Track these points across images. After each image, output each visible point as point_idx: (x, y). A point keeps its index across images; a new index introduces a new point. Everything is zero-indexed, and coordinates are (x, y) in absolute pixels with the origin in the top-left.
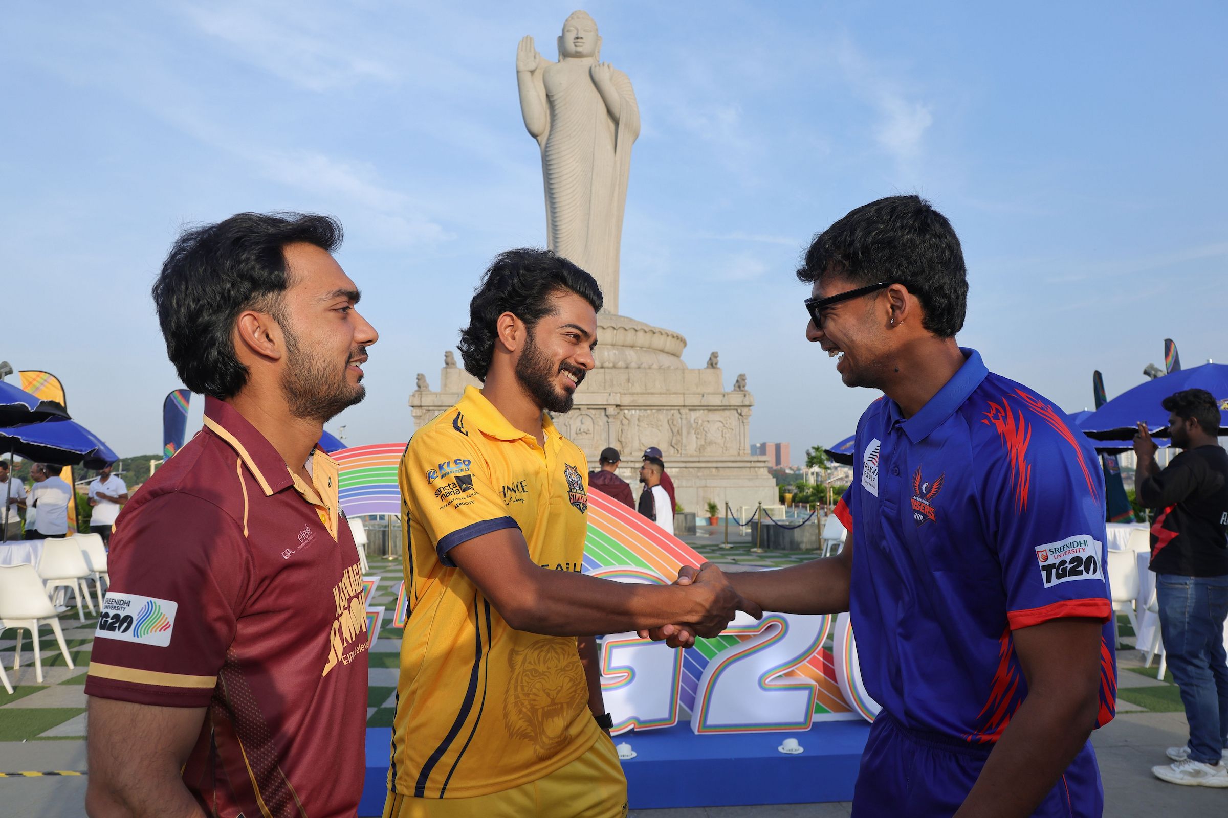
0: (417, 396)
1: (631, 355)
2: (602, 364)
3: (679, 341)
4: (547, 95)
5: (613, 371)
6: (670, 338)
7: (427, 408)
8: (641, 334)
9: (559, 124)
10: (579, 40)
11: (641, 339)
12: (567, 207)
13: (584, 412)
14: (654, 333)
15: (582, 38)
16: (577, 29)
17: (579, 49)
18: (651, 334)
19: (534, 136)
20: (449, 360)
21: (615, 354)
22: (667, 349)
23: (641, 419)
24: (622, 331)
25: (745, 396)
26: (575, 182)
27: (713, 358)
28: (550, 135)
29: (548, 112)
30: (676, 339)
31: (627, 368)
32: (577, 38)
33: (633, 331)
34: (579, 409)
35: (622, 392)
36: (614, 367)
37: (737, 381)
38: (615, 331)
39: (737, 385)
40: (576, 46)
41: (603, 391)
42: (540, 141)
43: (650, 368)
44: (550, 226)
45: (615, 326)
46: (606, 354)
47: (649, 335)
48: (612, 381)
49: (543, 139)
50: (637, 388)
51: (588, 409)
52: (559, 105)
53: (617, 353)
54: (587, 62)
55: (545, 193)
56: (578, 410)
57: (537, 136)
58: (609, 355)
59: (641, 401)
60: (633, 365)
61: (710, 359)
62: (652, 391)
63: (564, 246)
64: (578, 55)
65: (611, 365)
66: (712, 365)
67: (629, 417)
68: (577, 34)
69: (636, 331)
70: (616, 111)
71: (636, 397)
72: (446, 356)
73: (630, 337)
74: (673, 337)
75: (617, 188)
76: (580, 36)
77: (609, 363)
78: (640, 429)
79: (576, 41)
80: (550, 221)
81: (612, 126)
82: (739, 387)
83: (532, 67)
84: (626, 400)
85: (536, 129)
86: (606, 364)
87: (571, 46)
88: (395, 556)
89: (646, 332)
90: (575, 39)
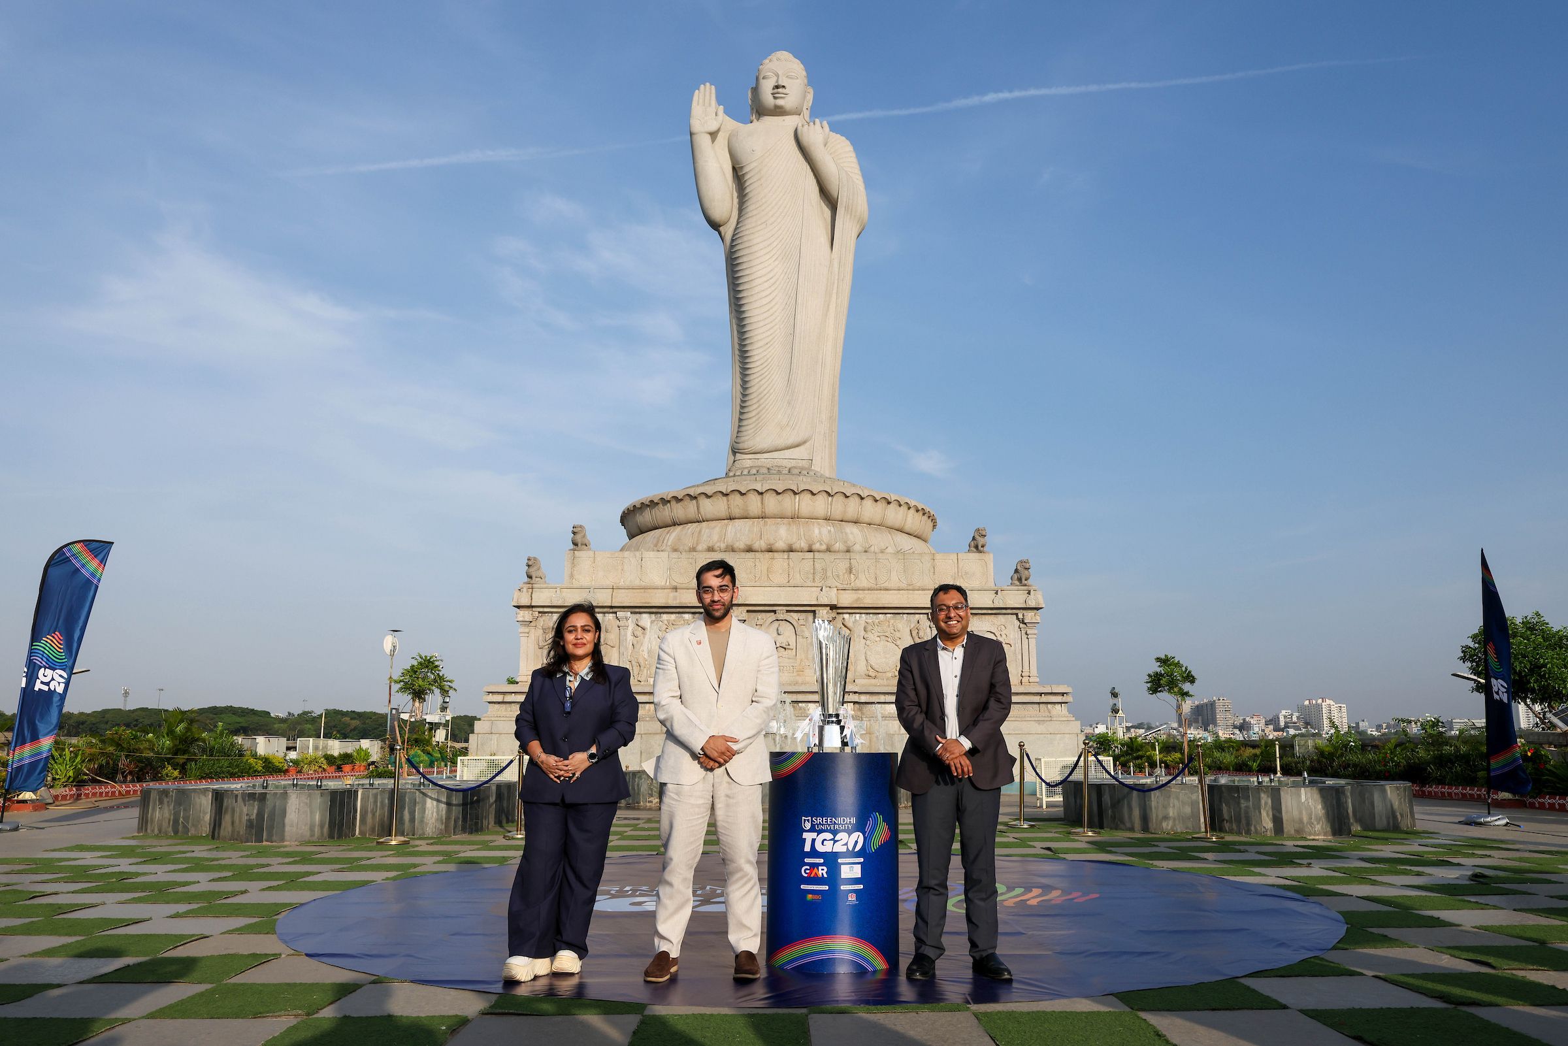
0: (525, 590)
1: (853, 532)
2: (810, 546)
3: (925, 517)
4: (734, 168)
5: (827, 556)
6: (912, 511)
7: (541, 610)
8: (868, 503)
9: (751, 207)
10: (780, 90)
11: (870, 510)
12: (761, 324)
13: (781, 617)
14: (889, 503)
15: (784, 87)
16: (778, 76)
17: (780, 102)
18: (884, 503)
19: (715, 226)
20: (578, 538)
21: (830, 531)
22: (907, 528)
23: (869, 628)
24: (840, 498)
25: (1029, 593)
26: (773, 288)
27: (977, 537)
29: (735, 195)
30: (921, 513)
31: (848, 551)
32: (777, 87)
33: (857, 499)
34: (775, 612)
35: (841, 587)
36: (828, 550)
37: (1016, 571)
38: (830, 498)
39: (1016, 576)
40: (775, 98)
41: (810, 584)
42: (723, 234)
43: (882, 552)
44: (737, 352)
45: (830, 491)
46: (817, 531)
47: (881, 505)
48: (825, 570)
49: (728, 231)
50: (863, 582)
51: (788, 611)
52: (752, 187)
53: (832, 529)
54: (790, 122)
56: (773, 614)
57: (720, 226)
58: (820, 533)
59: (869, 599)
60: (857, 547)
61: (974, 539)
62: (886, 585)
63: (757, 380)
64: (779, 111)
65: (824, 547)
66: (976, 547)
67: (850, 624)
68: (777, 81)
69: (862, 498)
70: (833, 189)
71: (861, 594)
72: (574, 533)
73: (852, 508)
74: (918, 511)
75: (834, 296)
76: (781, 83)
77: (821, 544)
78: (868, 642)
79: (776, 90)
80: (737, 346)
81: (827, 212)
82: (1020, 580)
83: (713, 128)
84: (846, 599)
85: (717, 214)
86: (816, 546)
87: (768, 99)
89: (876, 501)
90: (774, 89)
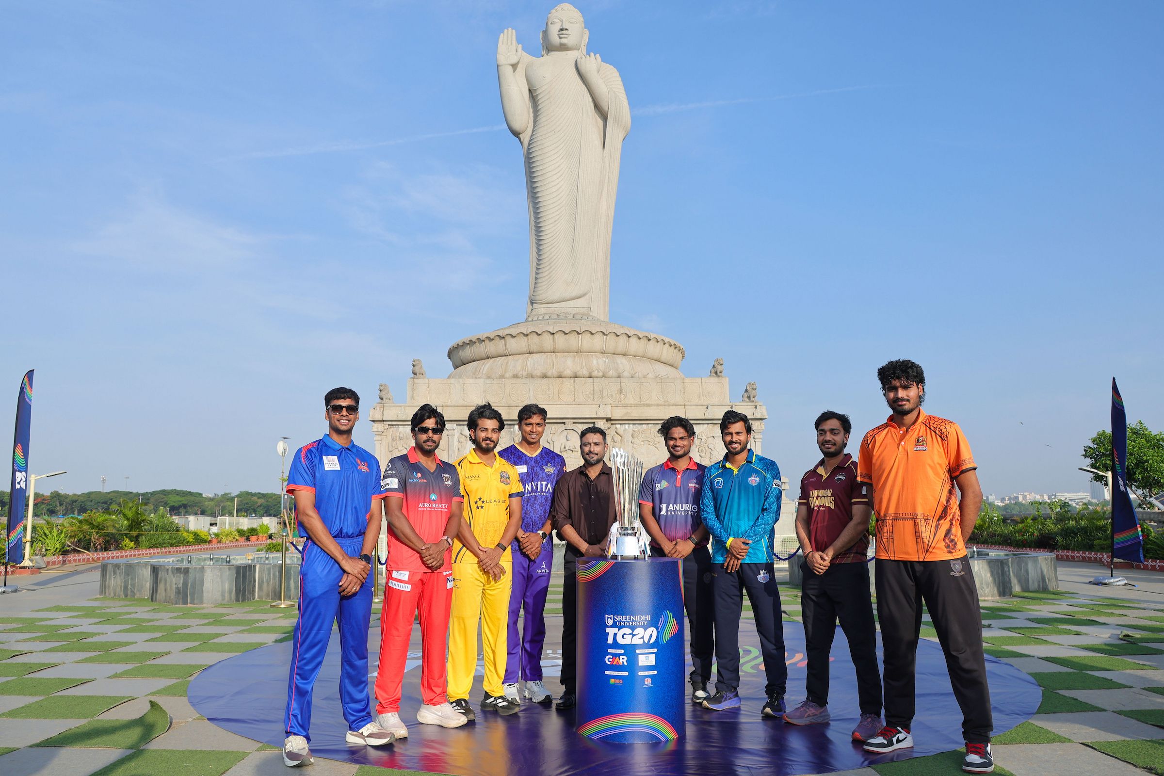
0: (378, 408)
1: (622, 361)
2: (590, 373)
3: (677, 350)
4: (530, 90)
5: (603, 380)
6: (667, 346)
8: (634, 340)
9: (543, 119)
10: (564, 32)
11: (635, 346)
13: (569, 427)
14: (649, 340)
15: (567, 29)
16: (562, 21)
17: (564, 41)
18: (646, 340)
19: (516, 134)
20: (417, 369)
21: (605, 362)
22: (663, 359)
23: (636, 435)
24: (613, 336)
25: (756, 408)
26: (560, 180)
27: (716, 365)
28: (533, 131)
29: (531, 110)
30: (673, 347)
31: (619, 377)
32: (562, 30)
33: (626, 337)
34: (564, 423)
35: (614, 404)
36: (604, 376)
37: (746, 391)
38: (605, 337)
39: (746, 395)
40: (560, 38)
41: (591, 402)
42: (522, 140)
43: (645, 377)
45: (605, 332)
46: (595, 362)
47: (644, 341)
48: (601, 391)
49: (526, 137)
50: (630, 400)
51: (574, 423)
52: (543, 105)
53: (607, 360)
54: (572, 55)
55: (528, 193)
56: (563, 425)
58: (597, 363)
59: (635, 414)
60: (626, 374)
61: (714, 366)
62: (648, 402)
64: (563, 48)
65: (601, 374)
66: (716, 373)
67: (621, 432)
68: (562, 26)
69: (629, 337)
70: (604, 105)
71: (629, 409)
72: (414, 365)
73: (622, 344)
74: (671, 346)
76: (564, 27)
77: (598, 372)
78: (635, 445)
79: (561, 32)
81: (600, 123)
82: (749, 397)
83: (514, 61)
84: (618, 414)
85: (517, 126)
86: (595, 374)
87: (555, 39)
88: (289, 603)
89: (640, 338)
90: (559, 31)
